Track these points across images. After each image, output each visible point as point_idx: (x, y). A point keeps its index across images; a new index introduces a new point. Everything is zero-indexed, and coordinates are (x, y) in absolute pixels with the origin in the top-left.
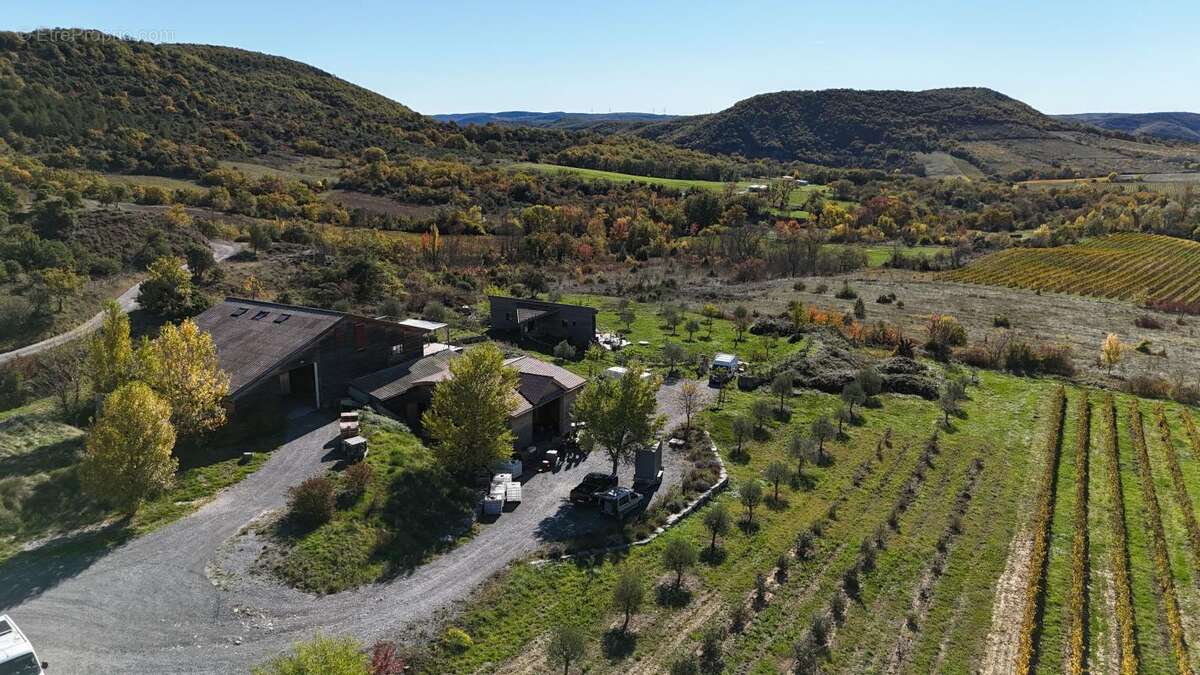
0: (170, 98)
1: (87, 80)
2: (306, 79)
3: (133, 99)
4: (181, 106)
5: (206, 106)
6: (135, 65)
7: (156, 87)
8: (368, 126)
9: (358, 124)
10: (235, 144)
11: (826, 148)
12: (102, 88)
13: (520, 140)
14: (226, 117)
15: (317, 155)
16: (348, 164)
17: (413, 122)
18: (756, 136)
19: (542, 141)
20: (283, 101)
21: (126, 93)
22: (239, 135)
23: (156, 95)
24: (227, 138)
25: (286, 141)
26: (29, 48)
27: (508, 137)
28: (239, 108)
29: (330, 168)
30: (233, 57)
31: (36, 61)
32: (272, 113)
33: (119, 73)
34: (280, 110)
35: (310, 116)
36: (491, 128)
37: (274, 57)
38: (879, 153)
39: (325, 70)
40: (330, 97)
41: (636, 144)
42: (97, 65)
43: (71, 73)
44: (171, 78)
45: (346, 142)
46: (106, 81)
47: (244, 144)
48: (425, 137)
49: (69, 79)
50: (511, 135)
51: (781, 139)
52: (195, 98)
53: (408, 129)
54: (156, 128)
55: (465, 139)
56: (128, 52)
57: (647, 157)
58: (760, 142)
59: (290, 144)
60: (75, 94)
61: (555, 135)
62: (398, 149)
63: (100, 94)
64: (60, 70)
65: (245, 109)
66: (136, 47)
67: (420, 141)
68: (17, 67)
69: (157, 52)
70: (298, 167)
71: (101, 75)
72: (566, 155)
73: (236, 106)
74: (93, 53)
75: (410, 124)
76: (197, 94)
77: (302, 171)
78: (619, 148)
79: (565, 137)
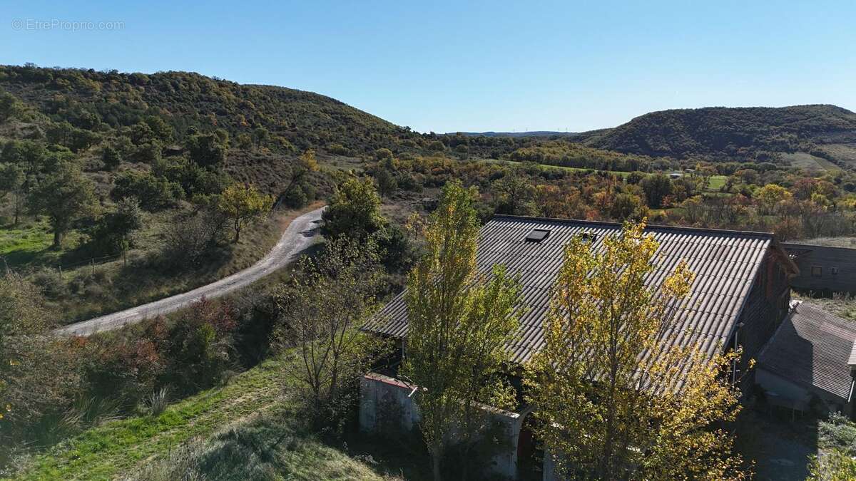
0: (243, 116)
1: (189, 104)
2: (329, 107)
3: (218, 117)
4: (250, 121)
5: (266, 121)
6: (220, 95)
7: (233, 109)
8: (375, 136)
9: (368, 134)
10: (287, 146)
11: (705, 150)
12: (199, 110)
13: (481, 145)
14: (280, 129)
15: (343, 155)
16: (366, 160)
17: (405, 133)
18: (650, 142)
19: (497, 146)
20: (316, 120)
21: (214, 113)
22: (289, 141)
23: (234, 115)
24: (281, 142)
25: (320, 145)
26: (152, 84)
27: (471, 143)
28: (288, 123)
29: (354, 163)
30: (281, 93)
31: (156, 92)
32: (310, 126)
33: (210, 100)
34: (315, 124)
35: (335, 129)
36: (460, 137)
37: (307, 92)
38: (750, 154)
39: (340, 101)
40: (345, 118)
41: (567, 147)
42: (196, 95)
43: (178, 100)
44: (243, 103)
45: (361, 146)
46: (201, 106)
47: (293, 147)
48: (415, 143)
49: (177, 104)
50: (474, 141)
51: (670, 144)
52: (260, 116)
53: (403, 137)
54: (234, 136)
55: (443, 144)
56: (216, 87)
57: (577, 156)
58: (652, 146)
59: (323, 147)
60: (181, 114)
61: (505, 141)
62: (398, 151)
63: (197, 114)
64: (171, 98)
65: (292, 124)
66: (222, 84)
67: (412, 145)
68: (143, 96)
69: (234, 87)
70: (332, 162)
71: (198, 101)
72: (517, 154)
73: (286, 123)
74: (193, 87)
75: (404, 134)
76: (261, 114)
77: (335, 164)
78: (555, 149)
79: (513, 142)
